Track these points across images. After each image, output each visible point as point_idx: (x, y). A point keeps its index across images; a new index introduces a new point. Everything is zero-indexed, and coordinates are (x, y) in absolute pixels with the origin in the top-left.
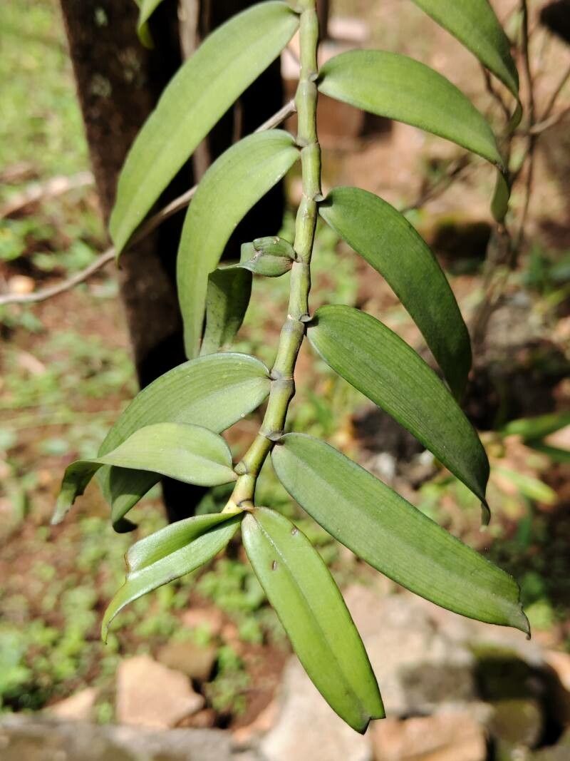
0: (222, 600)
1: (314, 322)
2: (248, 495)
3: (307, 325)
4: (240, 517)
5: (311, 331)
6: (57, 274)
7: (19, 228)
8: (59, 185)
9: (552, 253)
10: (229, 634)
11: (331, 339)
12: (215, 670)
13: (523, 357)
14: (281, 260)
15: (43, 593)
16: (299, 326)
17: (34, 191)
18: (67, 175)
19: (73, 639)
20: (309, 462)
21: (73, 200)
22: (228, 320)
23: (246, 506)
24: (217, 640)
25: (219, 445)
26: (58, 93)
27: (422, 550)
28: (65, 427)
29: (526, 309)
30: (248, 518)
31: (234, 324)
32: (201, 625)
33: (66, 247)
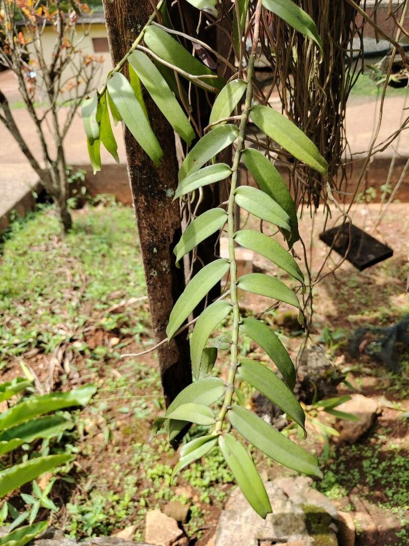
0: (193, 483)
1: (240, 365)
2: (220, 429)
3: (238, 366)
4: (217, 436)
5: (239, 369)
6: (130, 336)
7: (116, 317)
8: (132, 300)
9: (332, 329)
10: (195, 499)
11: (246, 371)
12: (189, 517)
13: (323, 372)
14: (228, 344)
15: (114, 478)
16: (235, 367)
17: (123, 302)
18: (135, 297)
19: (126, 501)
20: (241, 416)
21: (138, 306)
22: (209, 364)
23: (220, 433)
24: (190, 501)
25: (209, 410)
26: (135, 264)
27: (282, 447)
28: (129, 401)
29: (323, 352)
30: (220, 437)
31: (212, 365)
32: (184, 494)
33: (134, 324)
